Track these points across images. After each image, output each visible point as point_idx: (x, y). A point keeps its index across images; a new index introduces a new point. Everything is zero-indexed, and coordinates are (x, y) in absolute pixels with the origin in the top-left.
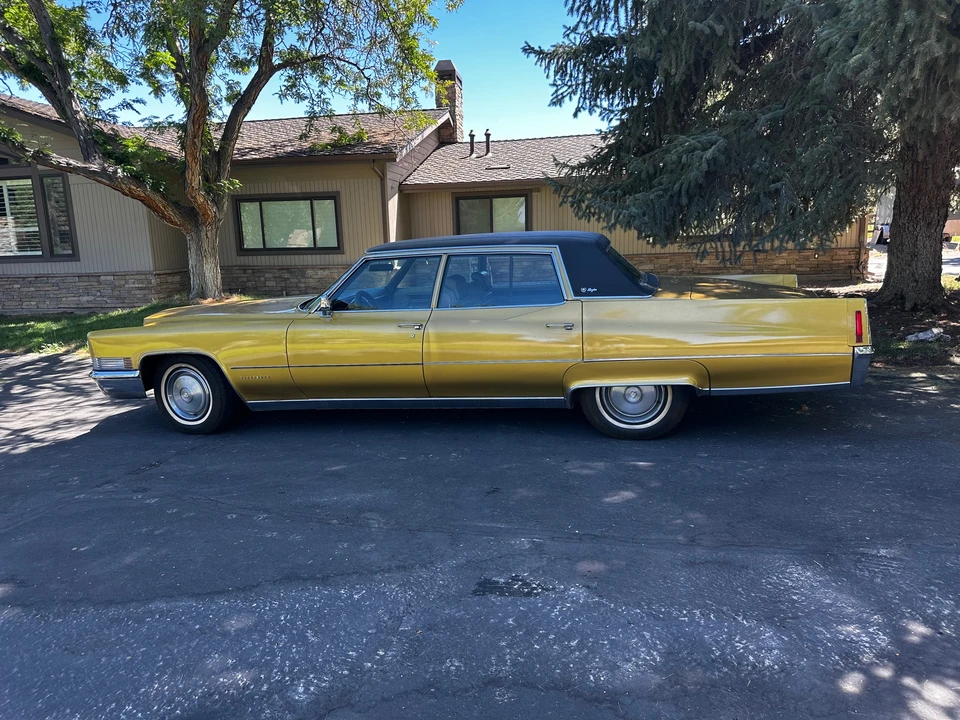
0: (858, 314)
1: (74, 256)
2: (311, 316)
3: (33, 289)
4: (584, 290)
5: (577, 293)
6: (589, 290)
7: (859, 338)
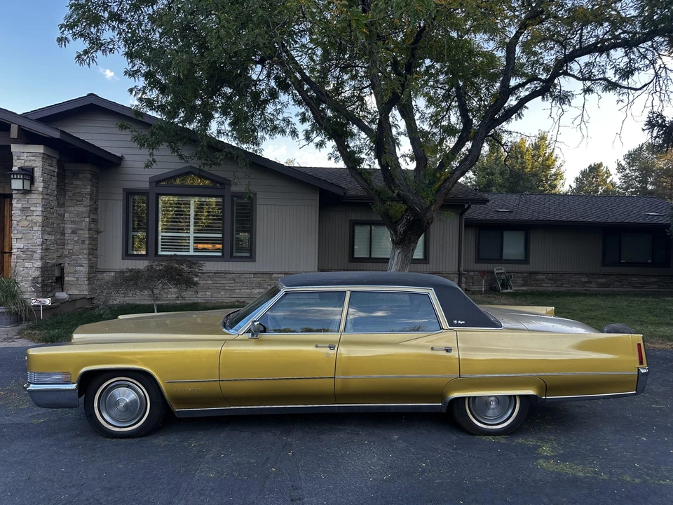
0: (639, 345)
1: (252, 258)
2: (240, 337)
3: (211, 282)
4: (455, 322)
5: (451, 324)
6: (459, 322)
7: (641, 363)
